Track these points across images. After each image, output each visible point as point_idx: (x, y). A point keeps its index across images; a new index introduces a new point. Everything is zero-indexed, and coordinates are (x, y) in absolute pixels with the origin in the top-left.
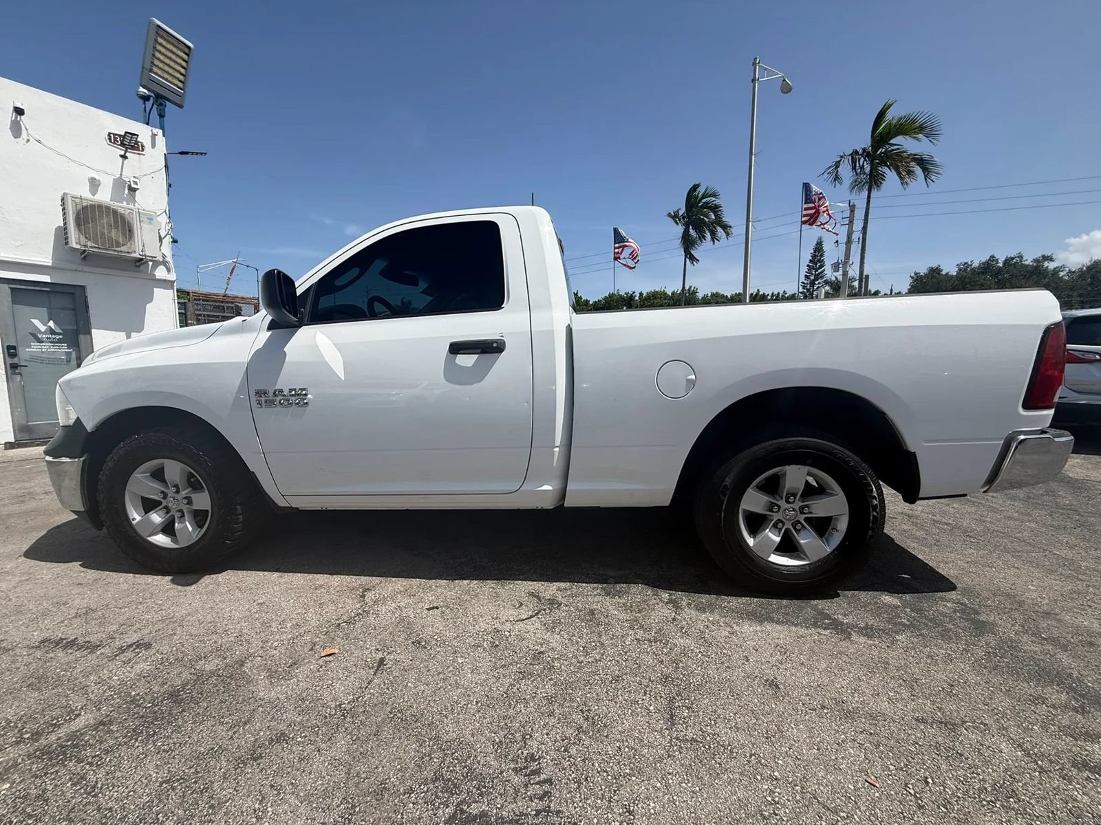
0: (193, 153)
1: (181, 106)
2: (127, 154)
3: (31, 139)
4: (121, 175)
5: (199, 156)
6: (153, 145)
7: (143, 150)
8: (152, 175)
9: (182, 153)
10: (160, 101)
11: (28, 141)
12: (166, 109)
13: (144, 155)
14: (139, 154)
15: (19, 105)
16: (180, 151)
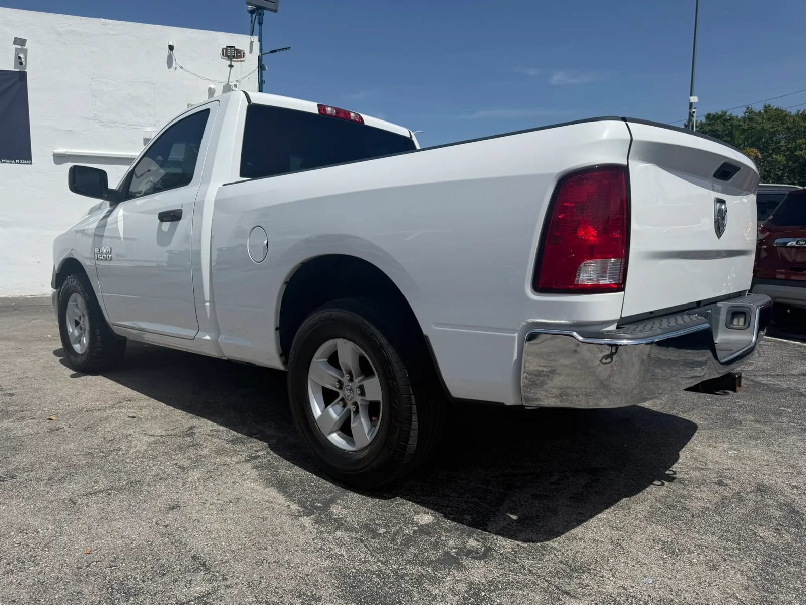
0: (279, 50)
1: (275, 11)
2: (233, 63)
3: (178, 67)
4: (228, 81)
5: (285, 51)
6: (251, 51)
7: (244, 57)
8: (249, 77)
9: (272, 52)
10: (260, 11)
11: (176, 68)
12: (264, 17)
13: (244, 61)
14: (241, 61)
15: (171, 44)
16: (270, 51)
